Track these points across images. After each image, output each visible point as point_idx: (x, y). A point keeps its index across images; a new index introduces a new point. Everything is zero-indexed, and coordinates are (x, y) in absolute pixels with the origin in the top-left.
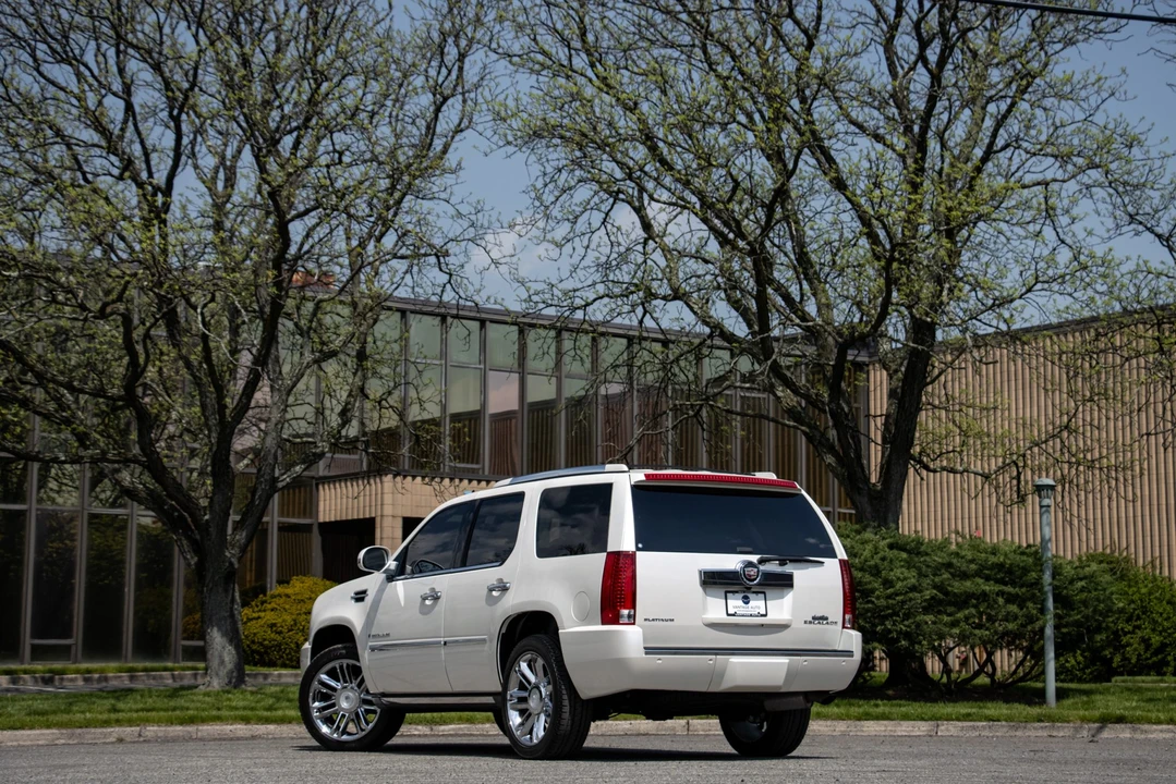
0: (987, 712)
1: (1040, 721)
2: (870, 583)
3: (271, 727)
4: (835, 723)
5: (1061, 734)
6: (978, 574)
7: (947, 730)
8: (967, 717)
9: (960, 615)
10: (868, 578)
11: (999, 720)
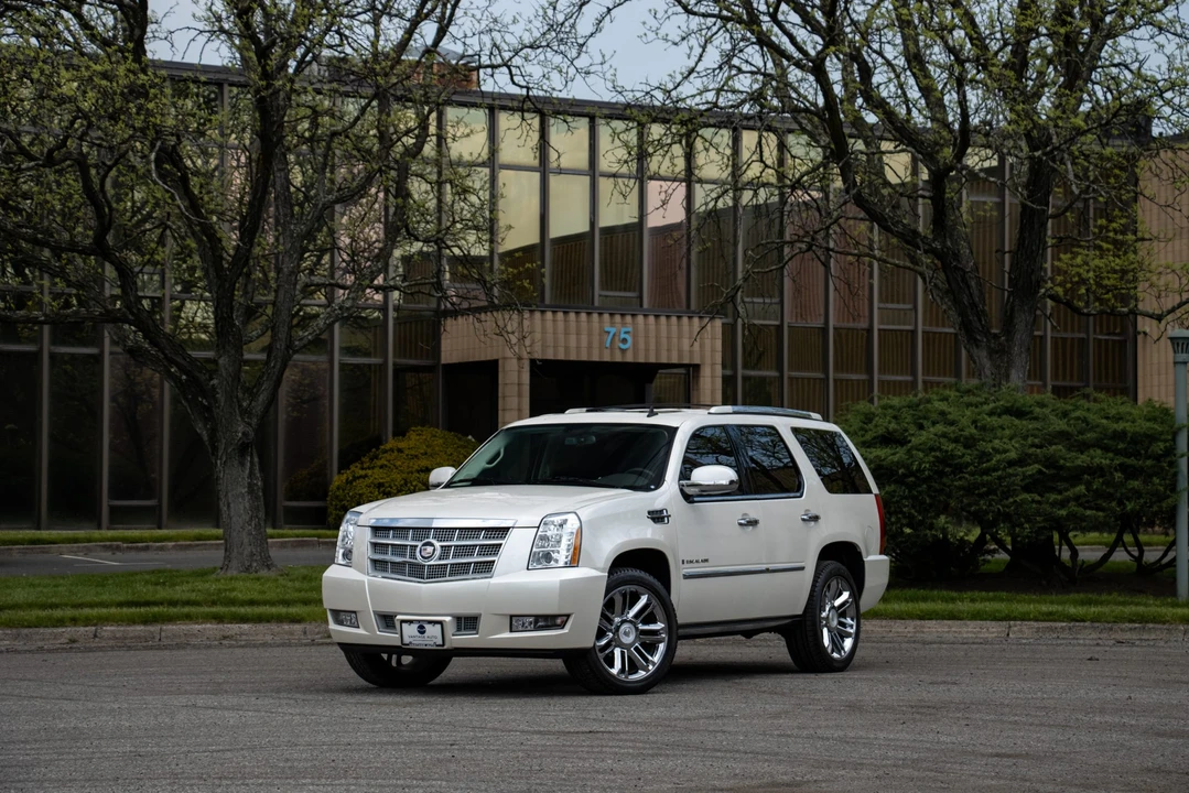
0: (1072, 610)
1: (1131, 621)
2: (964, 455)
3: (246, 626)
4: (891, 623)
5: (1153, 637)
6: (1098, 444)
7: (1021, 631)
8: (1049, 617)
9: (1069, 493)
10: (960, 450)
11: (1083, 621)
